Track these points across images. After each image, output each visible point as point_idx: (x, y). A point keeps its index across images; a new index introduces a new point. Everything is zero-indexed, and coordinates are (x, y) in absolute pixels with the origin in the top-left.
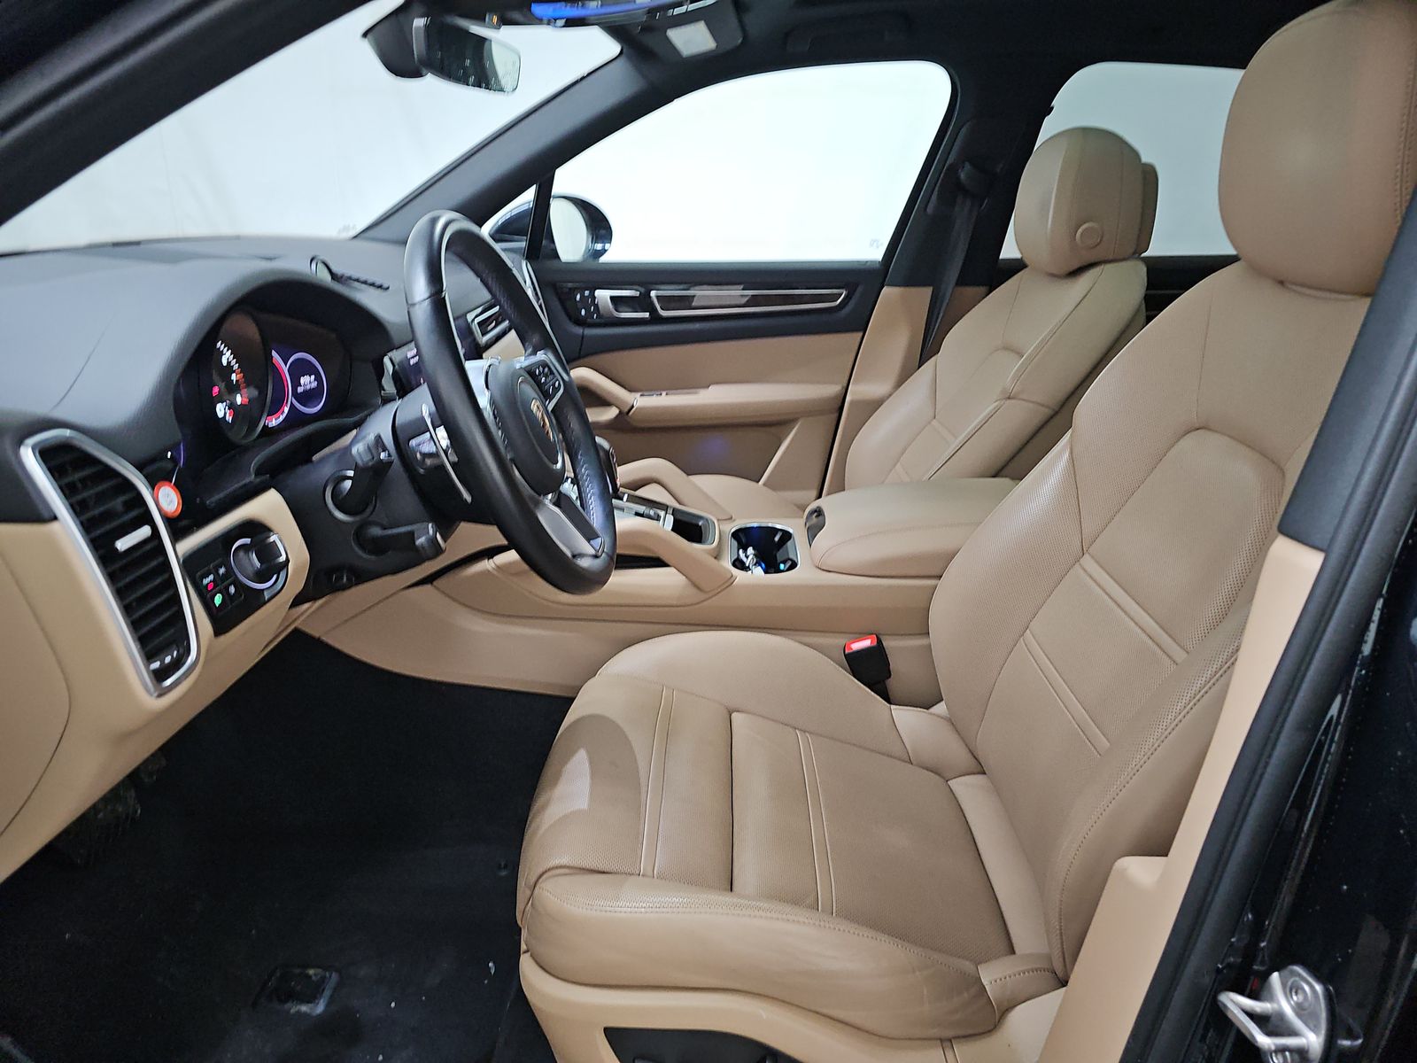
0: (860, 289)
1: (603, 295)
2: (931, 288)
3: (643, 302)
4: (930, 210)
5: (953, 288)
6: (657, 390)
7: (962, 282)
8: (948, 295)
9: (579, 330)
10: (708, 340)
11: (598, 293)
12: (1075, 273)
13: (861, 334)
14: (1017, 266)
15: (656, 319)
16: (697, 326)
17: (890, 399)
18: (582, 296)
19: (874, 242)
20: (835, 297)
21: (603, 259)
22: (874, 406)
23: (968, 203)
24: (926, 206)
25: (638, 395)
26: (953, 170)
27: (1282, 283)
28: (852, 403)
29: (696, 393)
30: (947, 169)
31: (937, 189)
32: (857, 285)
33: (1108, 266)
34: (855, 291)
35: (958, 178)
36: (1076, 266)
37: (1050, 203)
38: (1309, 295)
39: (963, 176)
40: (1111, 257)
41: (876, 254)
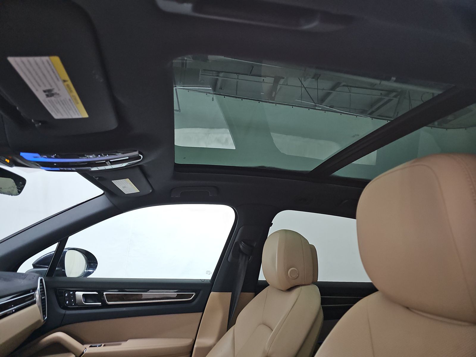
0: (201, 292)
1: (79, 294)
2: (231, 293)
3: (99, 298)
4: (229, 259)
5: (240, 293)
6: (99, 343)
7: (244, 290)
8: (238, 296)
9: (63, 311)
10: (129, 316)
11: (77, 293)
12: (290, 289)
13: (201, 313)
14: (265, 285)
15: (105, 305)
16: (124, 309)
17: (215, 346)
18: (69, 294)
19: (208, 272)
20: (190, 296)
21: (90, 276)
22: (209, 349)
23: (244, 257)
24: (228, 258)
25: (87, 346)
26: (237, 244)
27: (408, 308)
28: (197, 348)
29: (120, 344)
30: (235, 243)
31: (231, 252)
32: (200, 290)
33: (303, 287)
34: (199, 294)
35: (240, 248)
36: (289, 287)
37: (276, 257)
38: (423, 316)
39: (241, 247)
40: (303, 284)
41: (208, 277)
